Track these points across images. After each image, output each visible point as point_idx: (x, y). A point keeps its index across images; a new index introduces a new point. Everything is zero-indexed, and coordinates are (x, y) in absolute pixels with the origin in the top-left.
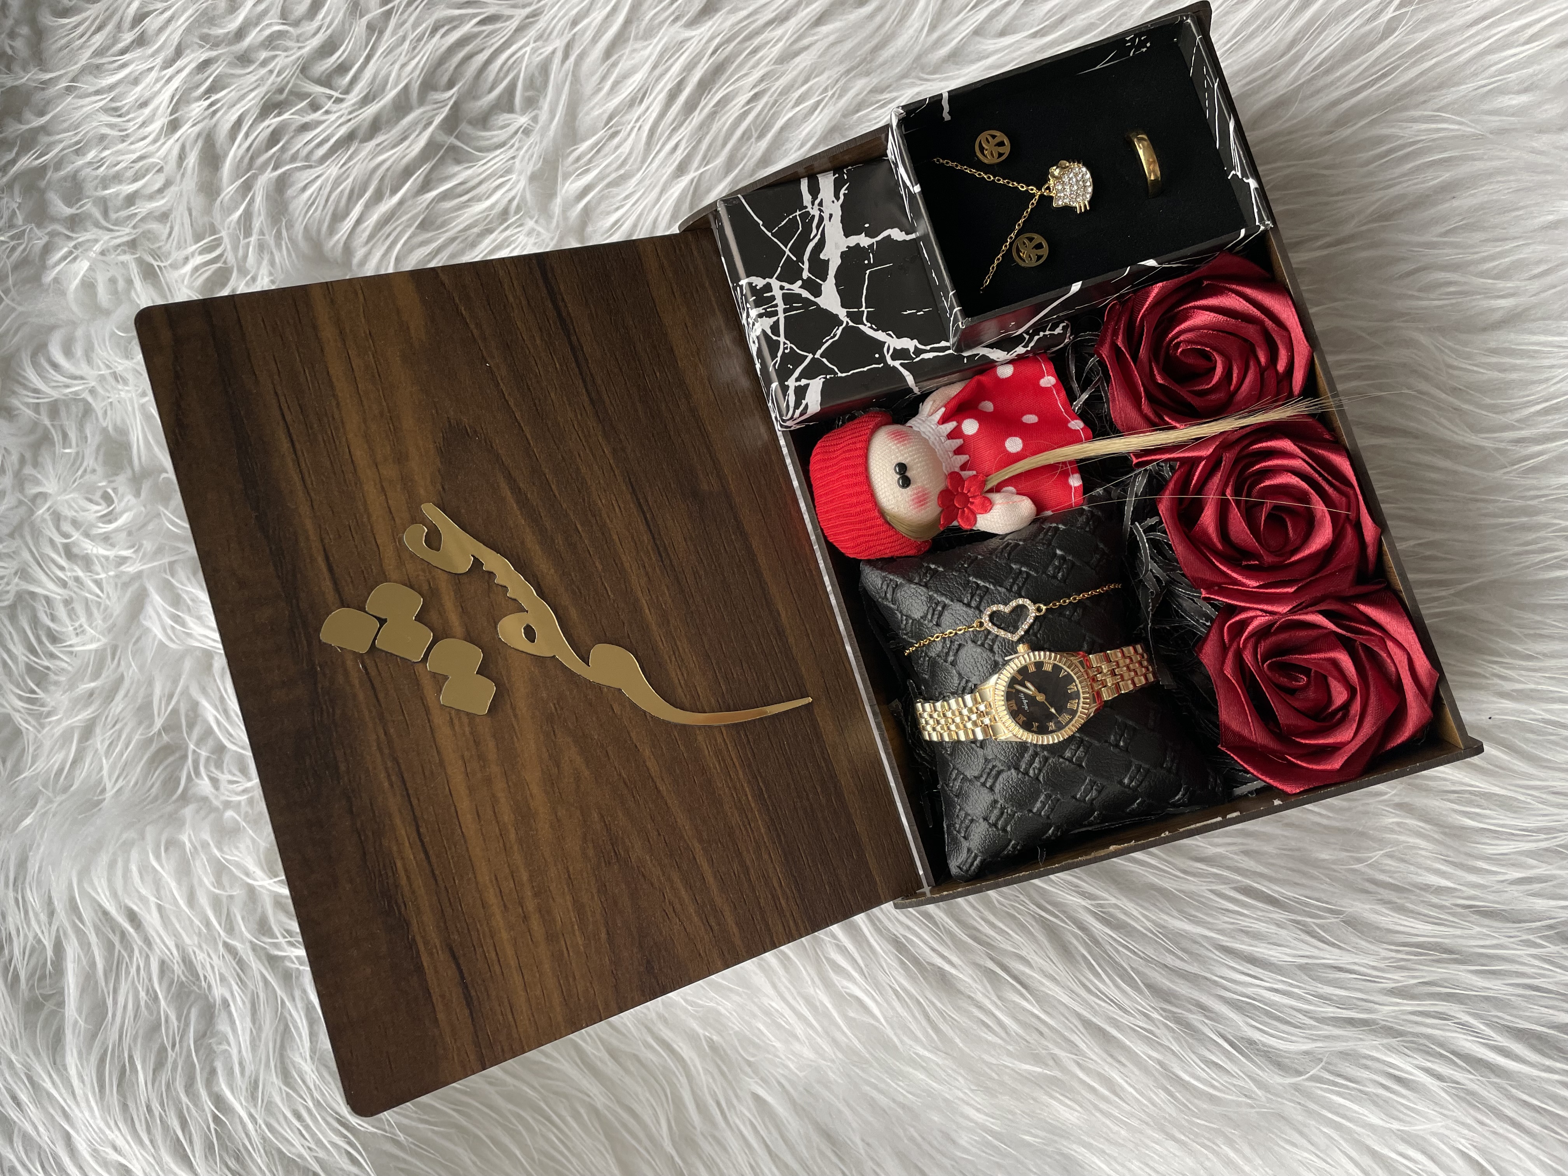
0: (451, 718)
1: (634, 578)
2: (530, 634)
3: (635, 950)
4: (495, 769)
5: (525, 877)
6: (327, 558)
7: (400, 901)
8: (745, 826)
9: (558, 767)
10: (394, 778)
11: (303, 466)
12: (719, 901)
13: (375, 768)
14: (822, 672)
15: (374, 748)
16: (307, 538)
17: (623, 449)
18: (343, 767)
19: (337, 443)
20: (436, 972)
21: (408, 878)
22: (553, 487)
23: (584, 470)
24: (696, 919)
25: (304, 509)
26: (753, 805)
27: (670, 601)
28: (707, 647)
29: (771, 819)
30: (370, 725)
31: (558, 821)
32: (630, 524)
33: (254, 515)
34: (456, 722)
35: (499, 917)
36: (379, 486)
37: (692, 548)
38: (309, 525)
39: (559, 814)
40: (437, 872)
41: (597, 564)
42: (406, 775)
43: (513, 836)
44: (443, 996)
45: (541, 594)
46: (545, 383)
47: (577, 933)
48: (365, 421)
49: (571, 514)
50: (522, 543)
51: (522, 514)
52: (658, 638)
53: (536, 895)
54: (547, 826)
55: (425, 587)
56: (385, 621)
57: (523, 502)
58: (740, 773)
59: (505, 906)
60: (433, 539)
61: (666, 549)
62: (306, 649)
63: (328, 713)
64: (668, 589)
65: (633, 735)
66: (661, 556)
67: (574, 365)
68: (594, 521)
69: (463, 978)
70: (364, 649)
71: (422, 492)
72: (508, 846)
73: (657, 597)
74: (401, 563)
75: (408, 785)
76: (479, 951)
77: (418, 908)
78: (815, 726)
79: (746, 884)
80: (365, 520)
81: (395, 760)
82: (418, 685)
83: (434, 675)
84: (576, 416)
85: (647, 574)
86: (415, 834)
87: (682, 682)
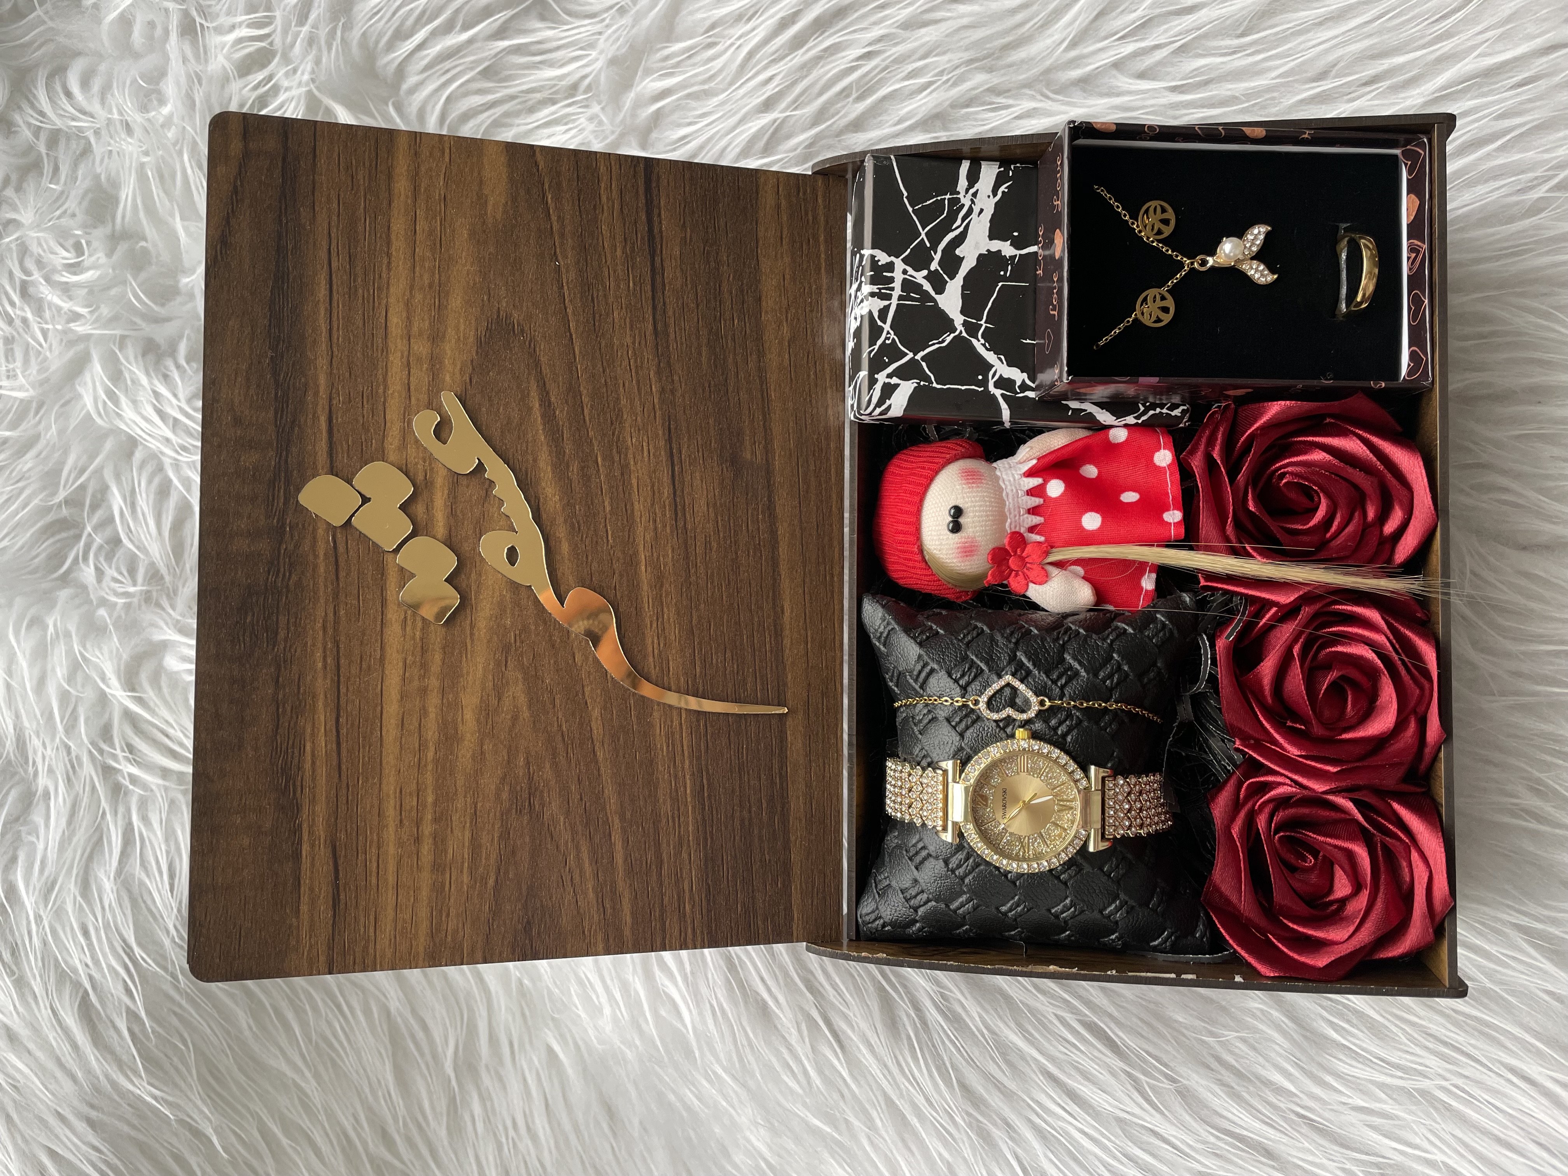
0: (405, 618)
1: (640, 530)
2: (512, 556)
3: (519, 906)
4: (434, 683)
5: (430, 799)
6: (330, 420)
7: (299, 784)
8: (673, 818)
9: (499, 699)
10: (329, 660)
11: (335, 319)
12: (622, 885)
13: (314, 645)
14: (809, 685)
15: (319, 625)
16: (316, 394)
17: (673, 392)
18: (282, 634)
19: (376, 304)
20: (313, 865)
21: (313, 763)
22: (586, 412)
23: (623, 402)
24: (591, 895)
25: (322, 362)
26: (689, 800)
27: (671, 564)
28: (694, 622)
29: (704, 819)
30: (322, 601)
31: (482, 753)
32: (654, 472)
33: (270, 354)
34: (409, 622)
35: (391, 829)
36: (404, 360)
37: (712, 515)
38: (322, 380)
39: (485, 747)
40: (344, 767)
41: (606, 503)
42: (342, 661)
43: (430, 755)
44: (311, 889)
45: (537, 518)
46: (611, 300)
47: (465, 870)
48: (412, 288)
49: (595, 443)
50: (535, 460)
51: (544, 429)
52: (645, 600)
53: (435, 820)
54: (469, 755)
55: (420, 477)
56: (369, 500)
57: (549, 417)
58: (687, 762)
59: (401, 821)
60: (441, 431)
61: (684, 510)
62: (281, 504)
63: (284, 575)
64: (673, 551)
65: (587, 690)
66: (676, 514)
67: (649, 287)
68: (617, 458)
69: (337, 878)
70: (338, 521)
71: (448, 378)
72: (423, 763)
73: (658, 558)
74: (403, 446)
75: (342, 670)
76: (361, 857)
77: (314, 797)
78: (782, 739)
79: (655, 877)
80: (381, 391)
81: (337, 644)
82: (383, 575)
83: (402, 570)
84: (634, 343)
85: (656, 529)
86: (332, 723)
87: (656, 651)
